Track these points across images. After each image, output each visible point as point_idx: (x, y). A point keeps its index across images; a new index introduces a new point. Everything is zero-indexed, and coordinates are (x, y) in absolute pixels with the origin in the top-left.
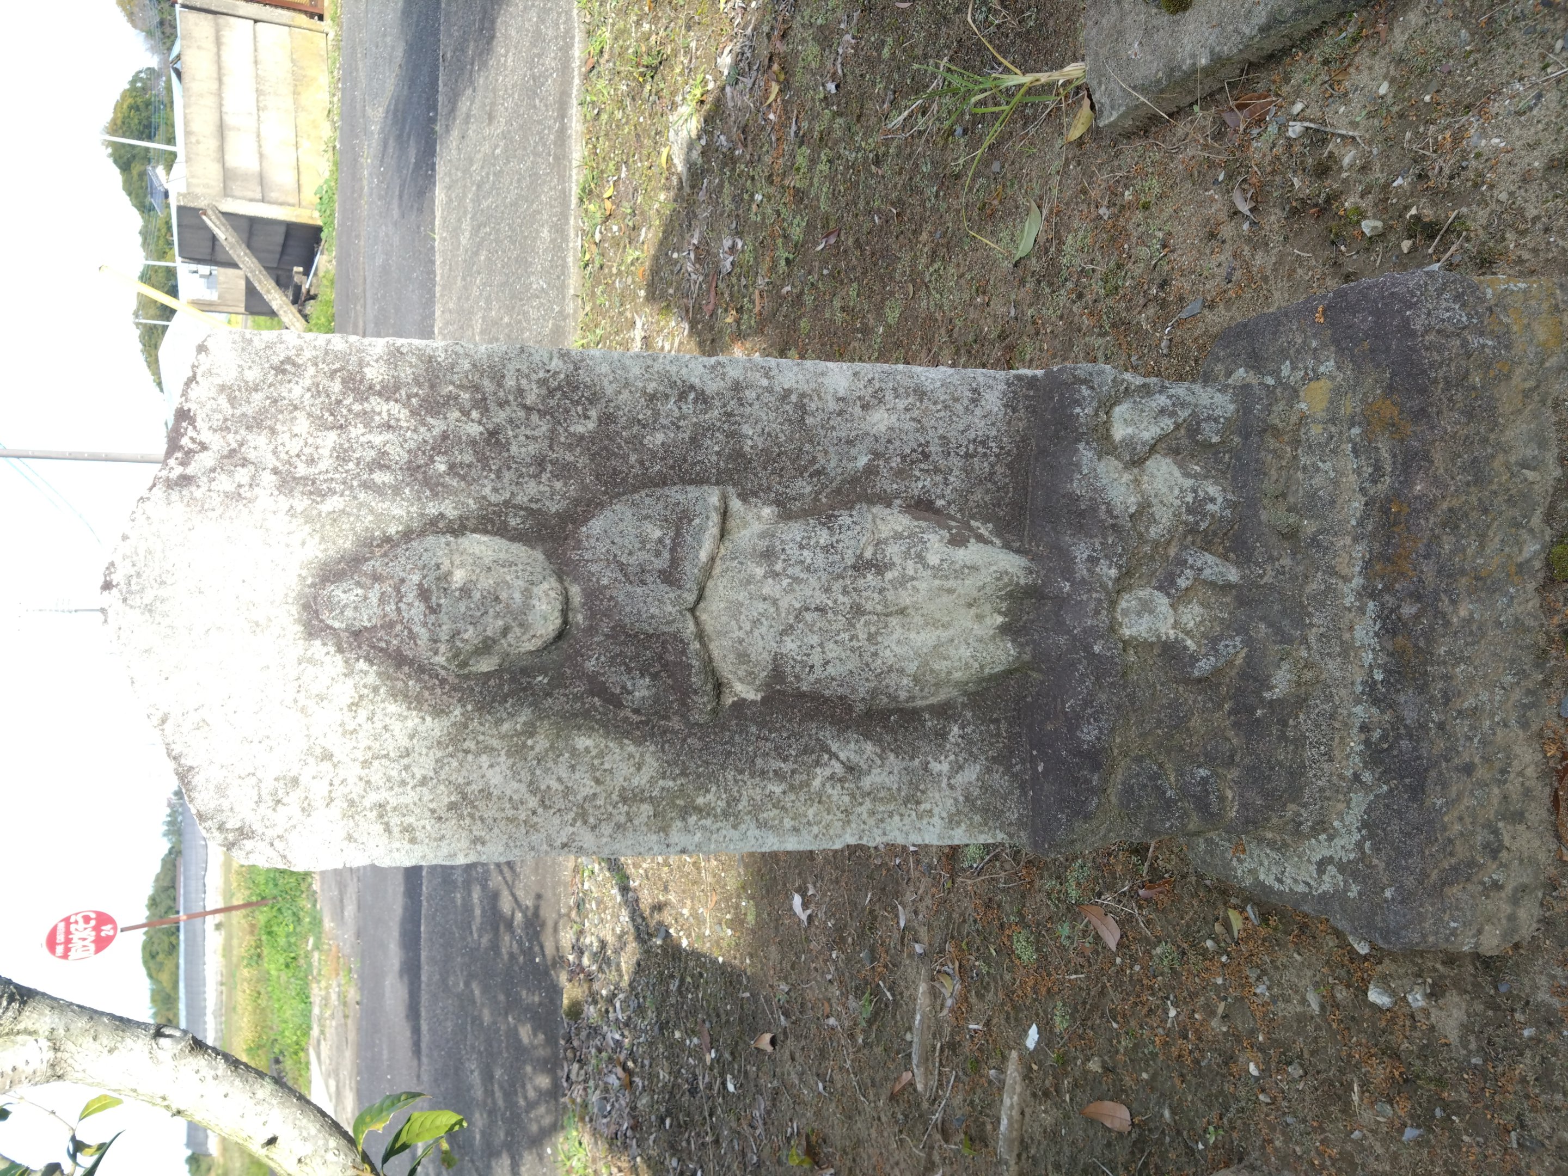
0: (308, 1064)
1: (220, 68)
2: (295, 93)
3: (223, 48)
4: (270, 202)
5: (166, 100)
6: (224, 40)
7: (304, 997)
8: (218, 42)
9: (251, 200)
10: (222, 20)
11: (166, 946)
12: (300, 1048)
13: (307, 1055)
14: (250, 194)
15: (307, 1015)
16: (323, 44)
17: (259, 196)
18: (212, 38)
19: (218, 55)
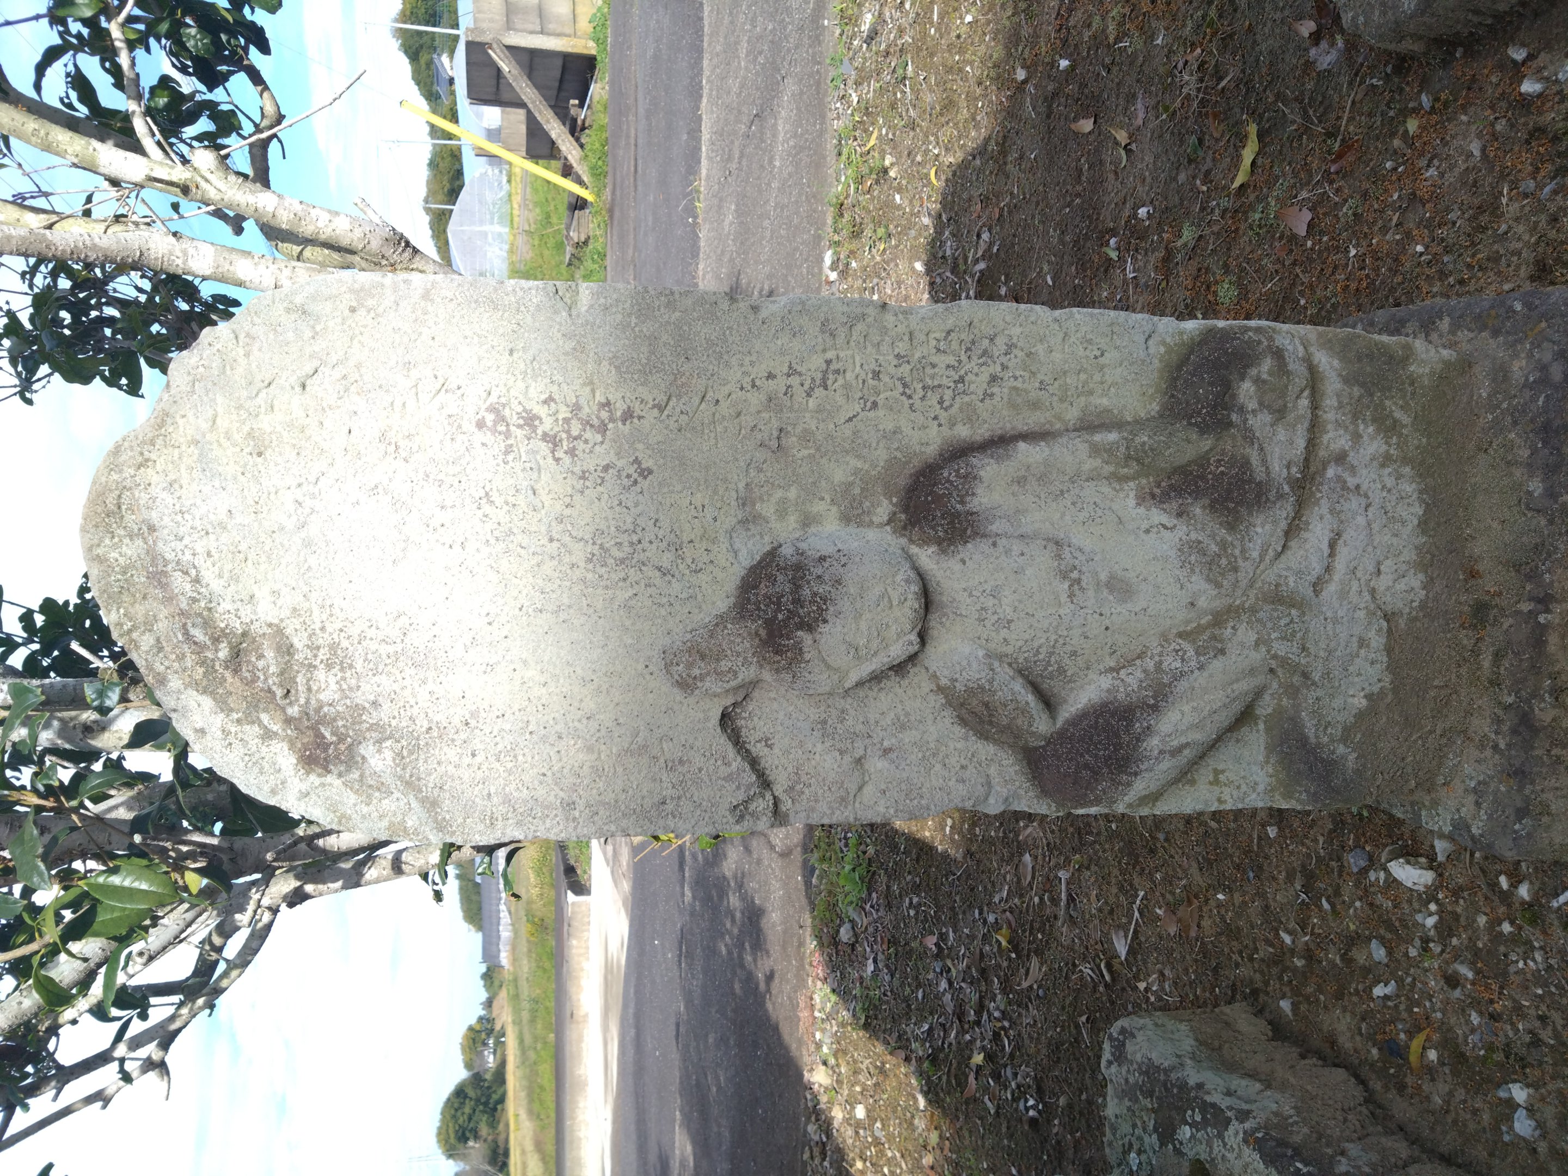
4: (549, 34)
9: (532, 32)
14: (531, 27)
17: (538, 28)
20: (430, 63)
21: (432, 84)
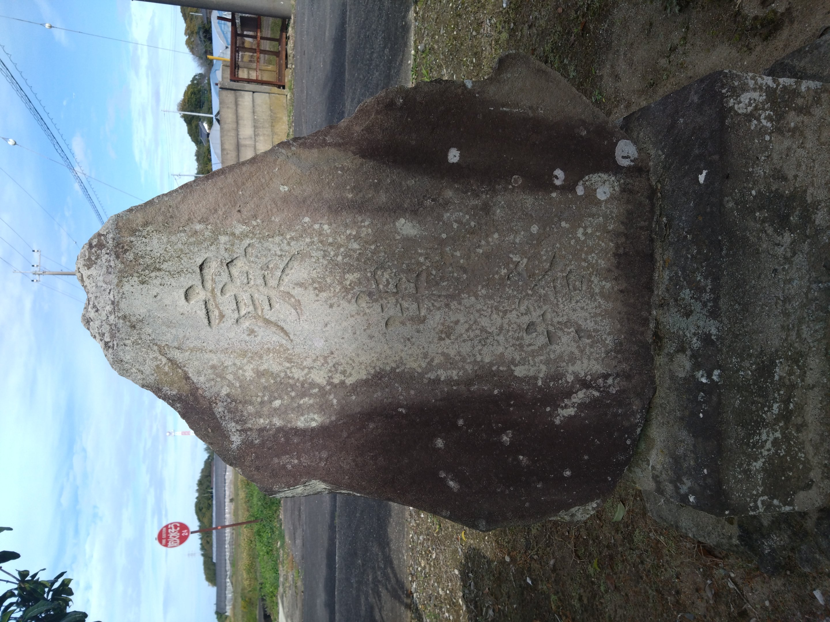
0: (277, 604)
1: (237, 117)
2: (272, 126)
3: (239, 107)
5: (208, 89)
6: (240, 103)
7: (276, 571)
8: (237, 104)
10: (238, 93)
11: (206, 505)
12: (274, 595)
13: (277, 599)
15: (277, 579)
16: (285, 101)
18: (233, 102)
19: (237, 110)
20: (197, 126)
21: (198, 136)
